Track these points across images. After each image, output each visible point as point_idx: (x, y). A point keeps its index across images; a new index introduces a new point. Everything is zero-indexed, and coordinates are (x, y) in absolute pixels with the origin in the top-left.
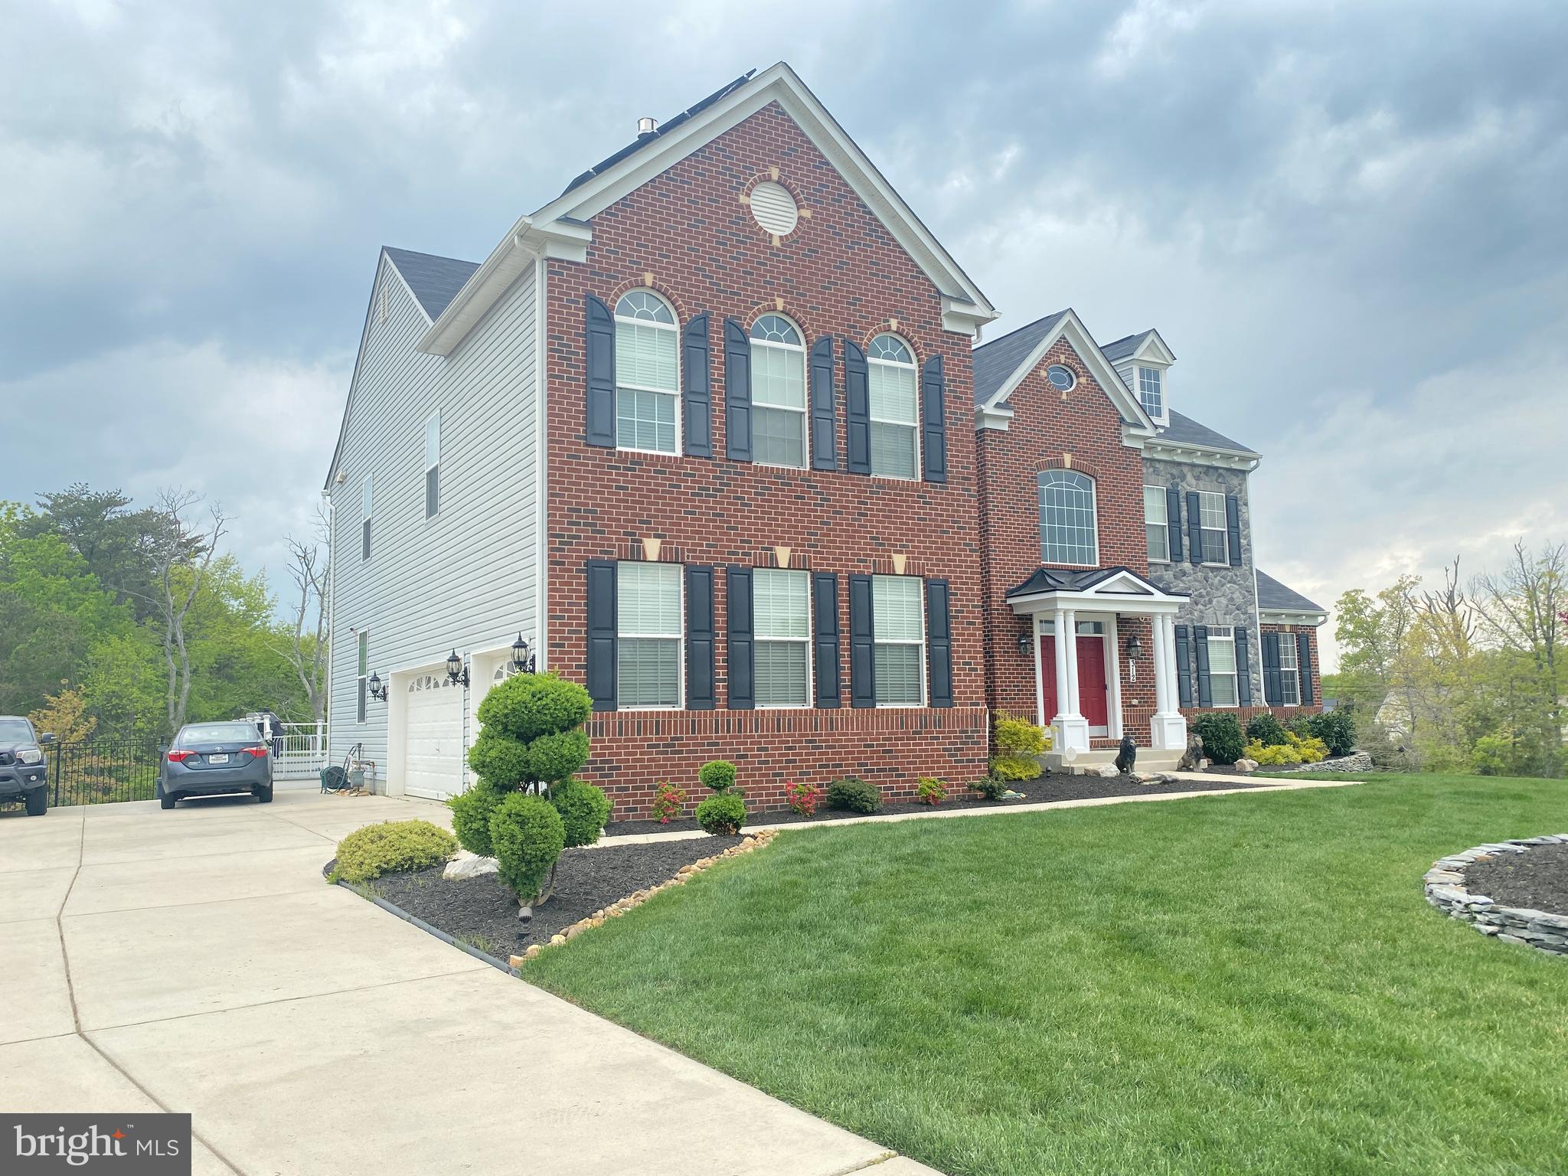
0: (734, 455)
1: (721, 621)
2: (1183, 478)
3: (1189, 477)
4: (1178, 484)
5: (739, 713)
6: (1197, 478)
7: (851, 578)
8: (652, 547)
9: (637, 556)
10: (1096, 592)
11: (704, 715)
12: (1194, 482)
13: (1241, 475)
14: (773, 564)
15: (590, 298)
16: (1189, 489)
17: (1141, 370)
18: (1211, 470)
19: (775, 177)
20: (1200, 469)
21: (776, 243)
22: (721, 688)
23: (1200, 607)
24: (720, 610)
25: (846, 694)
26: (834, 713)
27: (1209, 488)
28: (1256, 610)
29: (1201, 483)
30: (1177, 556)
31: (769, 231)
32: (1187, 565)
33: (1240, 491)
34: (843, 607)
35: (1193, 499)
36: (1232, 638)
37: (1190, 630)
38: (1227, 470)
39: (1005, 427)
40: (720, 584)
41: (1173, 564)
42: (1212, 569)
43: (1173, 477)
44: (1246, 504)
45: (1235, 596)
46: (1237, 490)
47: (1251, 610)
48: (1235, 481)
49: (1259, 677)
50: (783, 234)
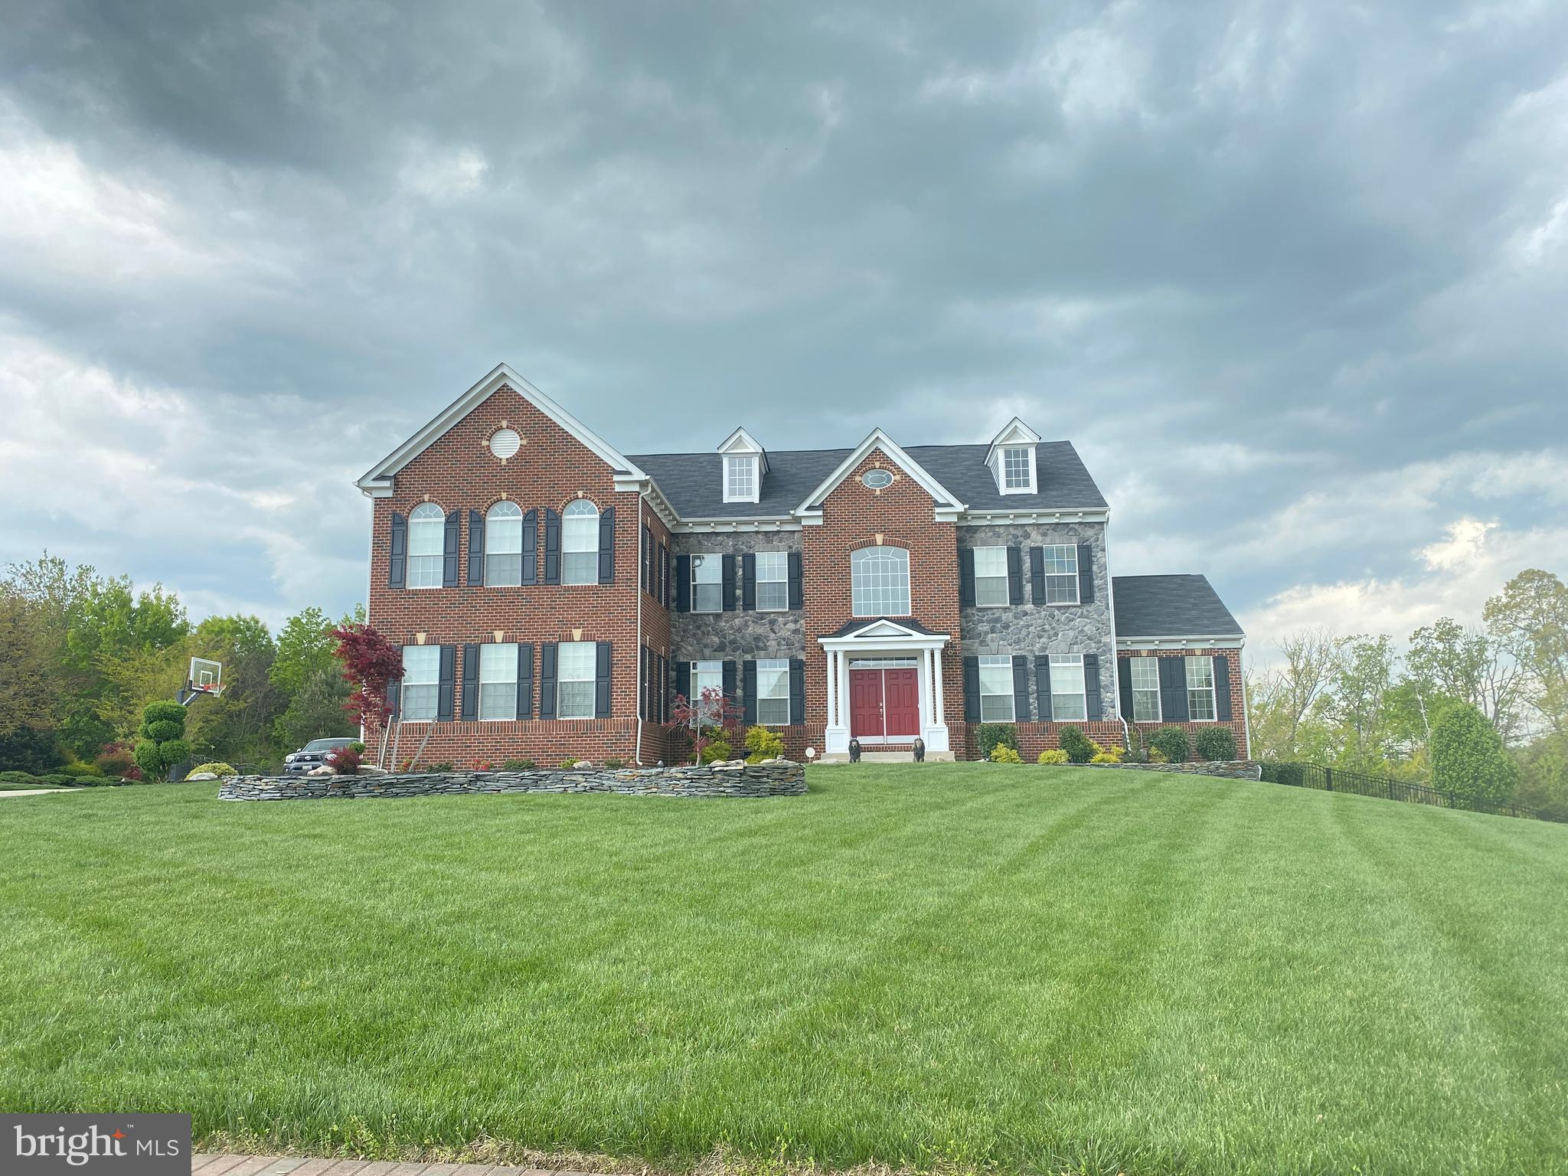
0: (471, 584)
1: (459, 674)
2: (1027, 536)
3: (1034, 535)
4: (1021, 543)
5: (467, 724)
6: (1044, 535)
7: (544, 645)
8: (421, 637)
9: (413, 642)
10: (855, 637)
11: (447, 725)
12: (1040, 538)
13: (1097, 527)
14: (493, 641)
15: (394, 514)
16: (1033, 545)
17: (1007, 454)
18: (1060, 527)
19: (504, 426)
20: (1046, 527)
21: (504, 463)
22: (458, 710)
23: (1044, 640)
24: (460, 668)
25: (537, 711)
26: (529, 724)
27: (1058, 541)
28: (1112, 639)
29: (1048, 539)
30: (1017, 598)
31: (500, 457)
32: (1029, 607)
33: (1097, 540)
34: (538, 663)
35: (1037, 553)
36: (1082, 664)
37: (1031, 658)
38: (1080, 523)
39: (820, 522)
40: (460, 654)
41: (1013, 606)
42: (1059, 608)
43: (1016, 537)
44: (1103, 550)
45: (1085, 629)
46: (1092, 539)
47: (1105, 639)
48: (1090, 532)
49: (1113, 696)
50: (508, 456)
